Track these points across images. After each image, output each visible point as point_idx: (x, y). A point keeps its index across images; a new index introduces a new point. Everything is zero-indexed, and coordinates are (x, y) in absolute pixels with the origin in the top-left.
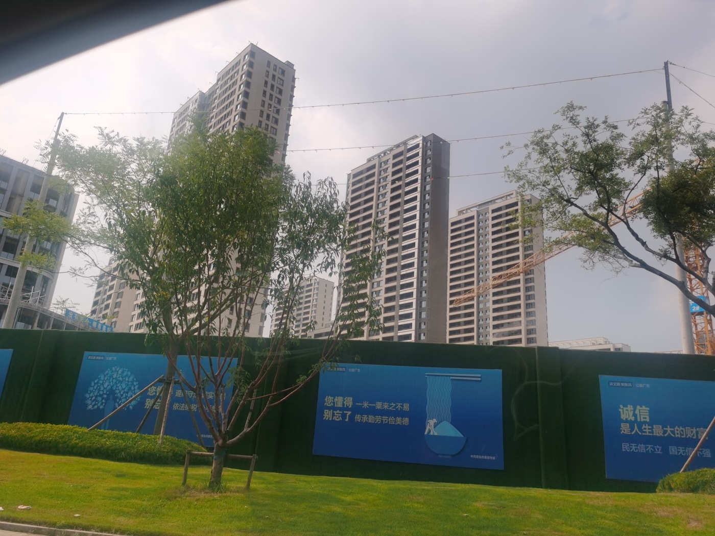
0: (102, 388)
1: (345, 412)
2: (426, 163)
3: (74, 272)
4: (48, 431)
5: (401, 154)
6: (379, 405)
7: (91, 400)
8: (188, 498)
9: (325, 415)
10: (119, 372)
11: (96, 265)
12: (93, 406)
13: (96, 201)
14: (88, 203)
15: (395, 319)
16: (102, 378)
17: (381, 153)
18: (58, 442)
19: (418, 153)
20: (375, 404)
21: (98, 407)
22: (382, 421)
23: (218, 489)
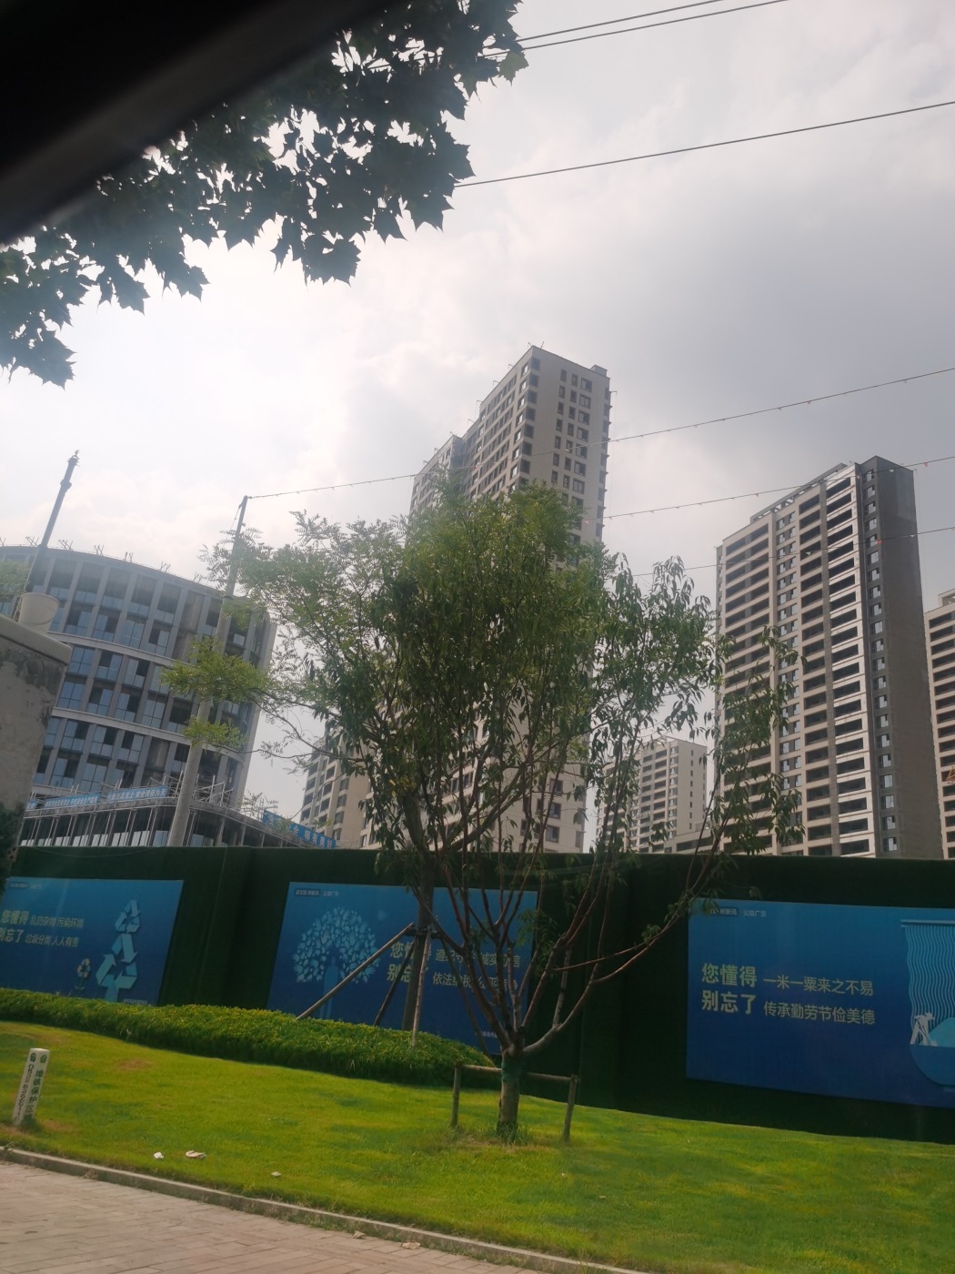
0: (319, 946)
1: (743, 996)
2: (866, 513)
3: (268, 751)
4: (235, 1021)
5: (814, 501)
6: (810, 984)
7: (302, 965)
8: (460, 1152)
9: (706, 1001)
10: (345, 918)
11: (300, 738)
12: (306, 976)
13: (295, 632)
14: (285, 637)
15: (832, 811)
16: (319, 928)
17: (777, 504)
18: (251, 1040)
19: (849, 496)
20: (802, 980)
21: (314, 978)
22: (819, 1016)
23: (513, 1139)
